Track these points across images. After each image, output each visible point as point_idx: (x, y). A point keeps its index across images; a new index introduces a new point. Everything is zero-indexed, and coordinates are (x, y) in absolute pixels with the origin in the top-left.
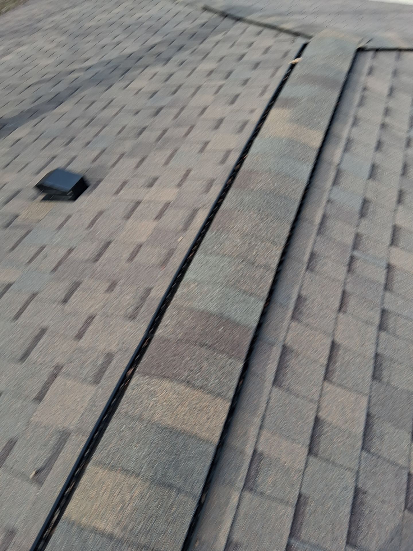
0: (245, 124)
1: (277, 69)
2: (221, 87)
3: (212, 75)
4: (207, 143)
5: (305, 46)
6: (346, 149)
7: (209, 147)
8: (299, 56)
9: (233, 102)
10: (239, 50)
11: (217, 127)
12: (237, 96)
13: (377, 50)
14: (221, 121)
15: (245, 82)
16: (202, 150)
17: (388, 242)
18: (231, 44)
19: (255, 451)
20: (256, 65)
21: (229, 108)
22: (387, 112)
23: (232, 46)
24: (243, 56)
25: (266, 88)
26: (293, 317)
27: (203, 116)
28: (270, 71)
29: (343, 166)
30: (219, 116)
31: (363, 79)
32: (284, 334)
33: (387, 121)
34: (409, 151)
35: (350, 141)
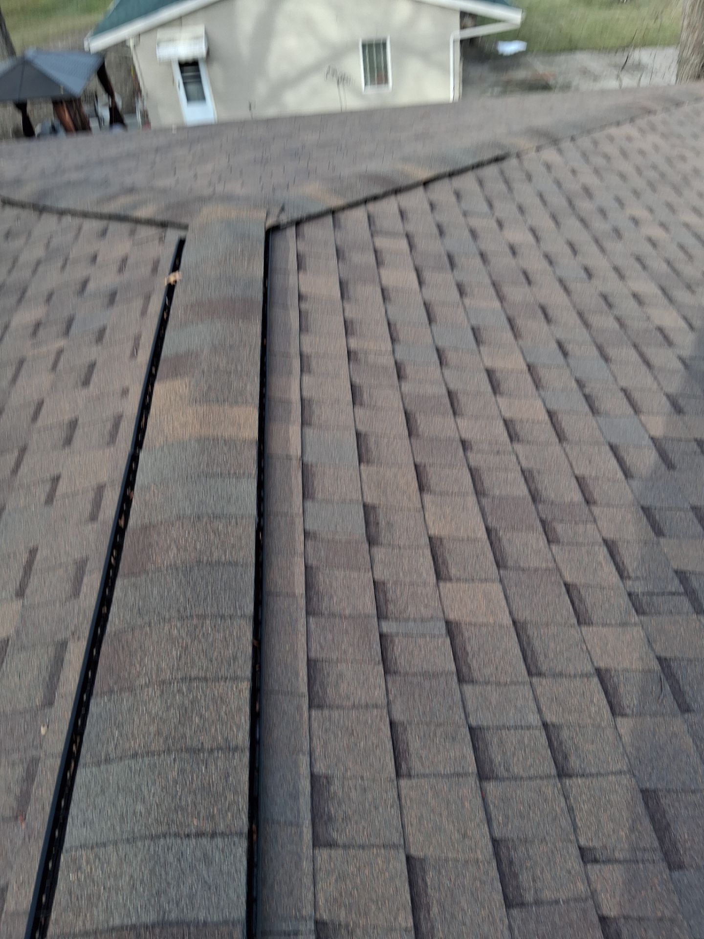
0: (117, 421)
1: (147, 298)
2: (60, 352)
3: (41, 332)
4: (56, 480)
5: (181, 244)
6: (305, 423)
7: (62, 488)
8: (175, 267)
9: (86, 382)
10: (77, 273)
11: (68, 441)
12: (92, 366)
13: (298, 223)
14: (73, 425)
15: (100, 336)
16: (50, 499)
17: (433, 578)
18: (60, 264)
20: (112, 298)
21: (83, 394)
22: (348, 328)
23: (64, 267)
24: (85, 284)
25: (137, 339)
26: (316, 841)
27: (40, 423)
28: (138, 304)
29: (309, 458)
30: (67, 418)
31: (292, 279)
32: (310, 896)
33: (354, 344)
34: (406, 387)
35: (306, 403)
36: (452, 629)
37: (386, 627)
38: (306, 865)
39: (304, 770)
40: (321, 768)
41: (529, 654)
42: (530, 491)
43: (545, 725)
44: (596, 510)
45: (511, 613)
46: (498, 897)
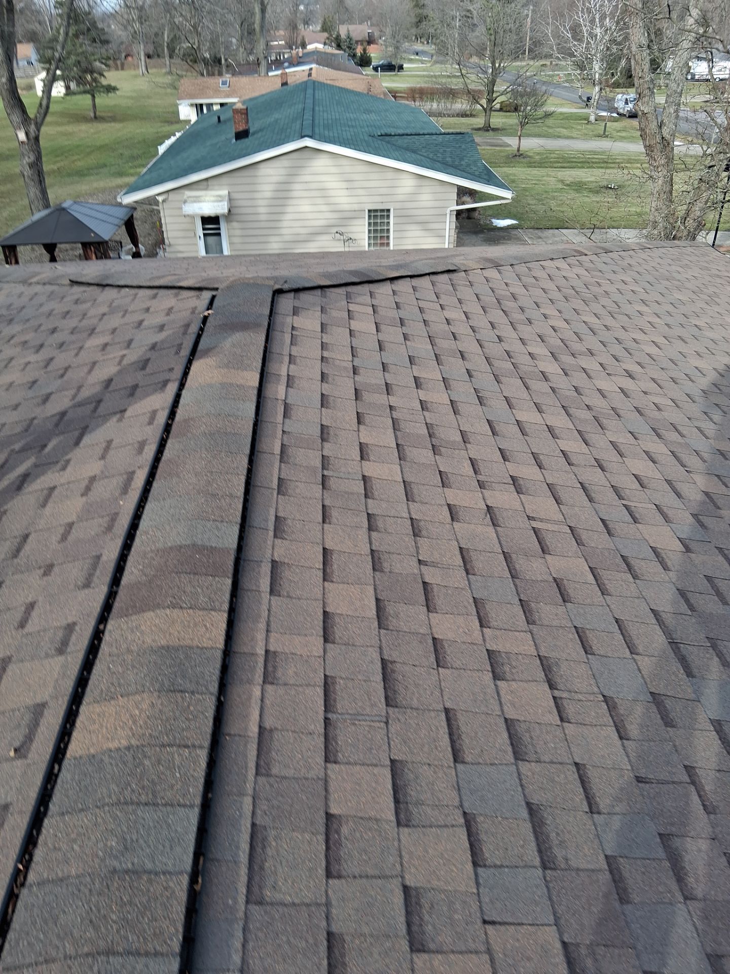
0: (166, 382)
2: (123, 356)
3: (109, 348)
5: (213, 298)
6: (289, 386)
7: (128, 414)
8: (210, 307)
9: (143, 367)
10: (137, 317)
11: (132, 394)
12: (147, 361)
13: (296, 290)
14: (135, 388)
15: (153, 347)
16: (120, 420)
17: (359, 458)
18: (121, 314)
19: (267, 651)
20: (161, 328)
21: (142, 373)
22: (324, 346)
23: (124, 315)
24: (140, 323)
25: (180, 346)
26: (275, 536)
27: (111, 389)
28: (181, 330)
29: (289, 401)
30: (131, 384)
31: (289, 320)
32: (270, 552)
33: (326, 354)
34: (357, 378)
35: (290, 378)
36: (364, 478)
37: (326, 473)
38: (270, 543)
39: (272, 512)
40: (281, 514)
41: (409, 493)
42: (429, 433)
43: (411, 519)
44: (468, 445)
45: (403, 478)
46: (370, 566)
